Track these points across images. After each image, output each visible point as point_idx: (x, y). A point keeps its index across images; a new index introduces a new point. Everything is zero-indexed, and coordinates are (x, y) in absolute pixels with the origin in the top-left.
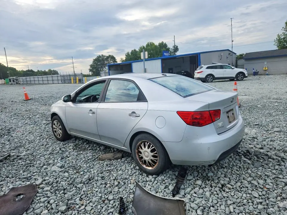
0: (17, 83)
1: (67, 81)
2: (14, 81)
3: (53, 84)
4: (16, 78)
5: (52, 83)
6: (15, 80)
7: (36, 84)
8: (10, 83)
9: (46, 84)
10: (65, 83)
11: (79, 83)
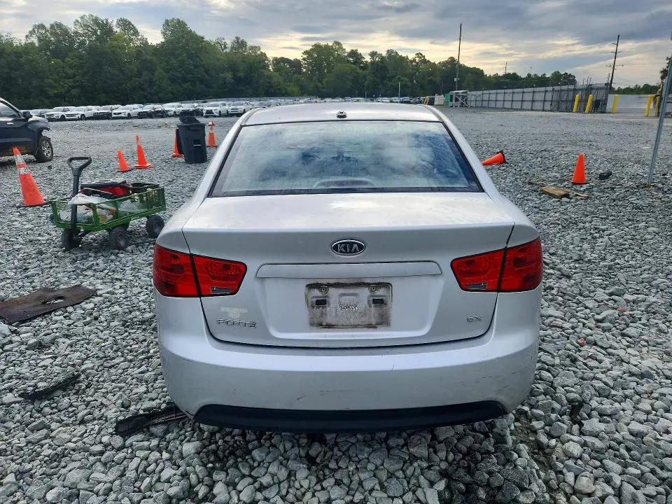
0: (462, 105)
1: (563, 106)
2: (457, 100)
3: (532, 110)
4: (463, 93)
5: (530, 108)
6: (460, 99)
7: (498, 108)
8: (450, 104)
9: (517, 110)
10: (559, 110)
11: (590, 112)
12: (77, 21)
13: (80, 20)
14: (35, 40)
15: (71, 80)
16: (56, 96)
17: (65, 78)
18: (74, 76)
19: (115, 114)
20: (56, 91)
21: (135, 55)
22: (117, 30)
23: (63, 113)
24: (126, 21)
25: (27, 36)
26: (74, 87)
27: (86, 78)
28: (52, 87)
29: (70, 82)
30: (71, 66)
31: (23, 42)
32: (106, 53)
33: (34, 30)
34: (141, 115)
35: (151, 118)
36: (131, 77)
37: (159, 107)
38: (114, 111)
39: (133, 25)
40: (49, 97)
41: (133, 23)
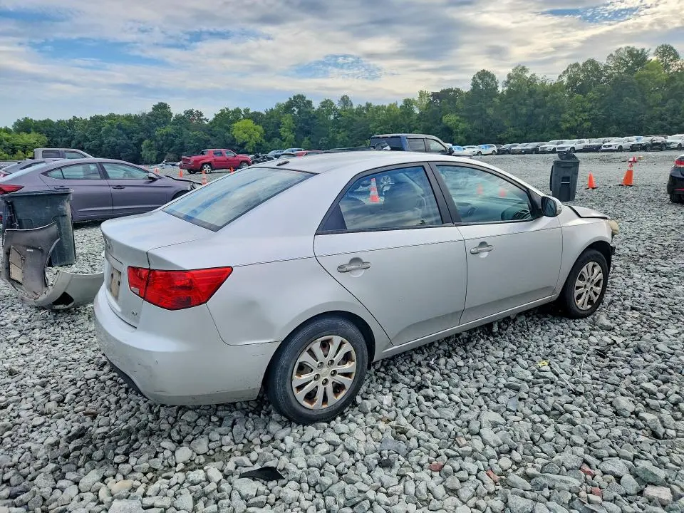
12: (611, 55)
13: (614, 54)
14: (565, 79)
15: (587, 114)
16: (568, 129)
17: (581, 112)
18: (591, 109)
19: (605, 146)
20: (568, 125)
21: (665, 83)
22: (652, 58)
23: (556, 146)
24: (666, 46)
25: (560, 76)
26: (585, 120)
27: (602, 111)
28: (566, 121)
29: (585, 116)
30: (590, 101)
31: (555, 81)
32: (633, 84)
33: (568, 70)
34: (633, 148)
35: (646, 151)
36: (653, 106)
37: (659, 139)
38: (605, 144)
39: (674, 50)
40: (560, 131)
41: (675, 48)
